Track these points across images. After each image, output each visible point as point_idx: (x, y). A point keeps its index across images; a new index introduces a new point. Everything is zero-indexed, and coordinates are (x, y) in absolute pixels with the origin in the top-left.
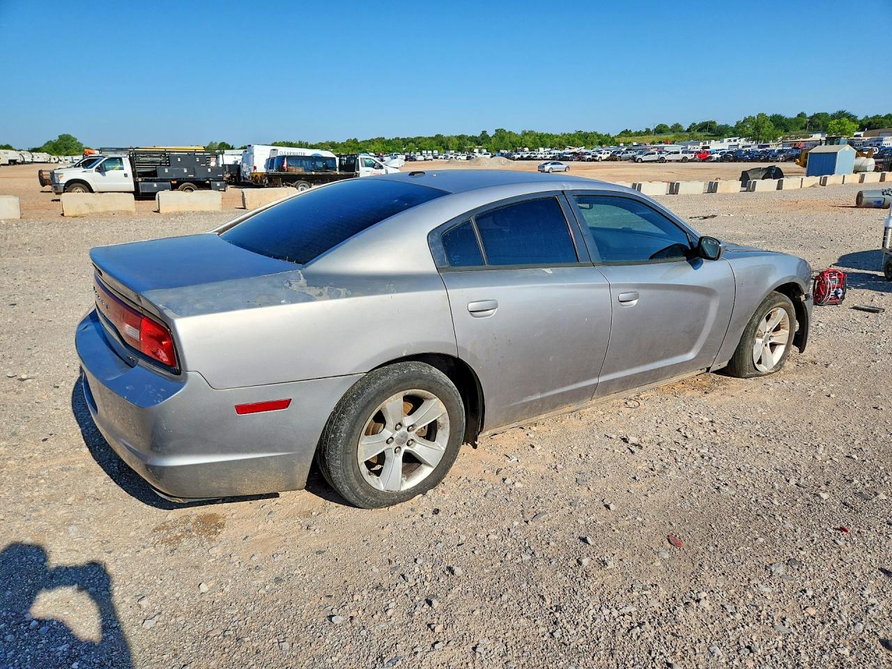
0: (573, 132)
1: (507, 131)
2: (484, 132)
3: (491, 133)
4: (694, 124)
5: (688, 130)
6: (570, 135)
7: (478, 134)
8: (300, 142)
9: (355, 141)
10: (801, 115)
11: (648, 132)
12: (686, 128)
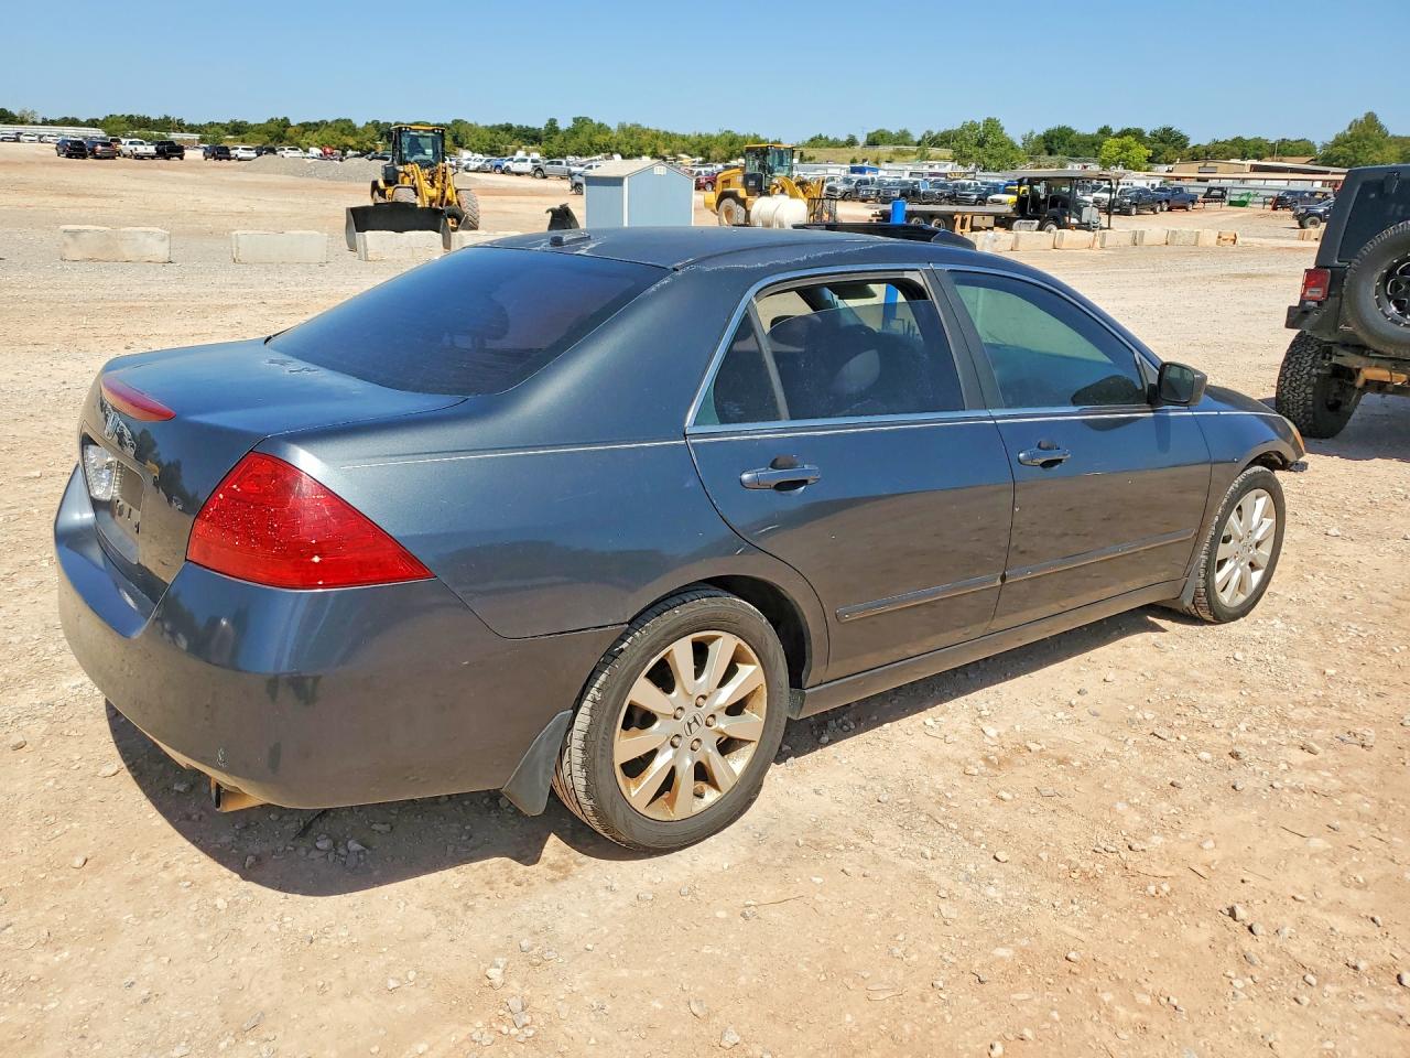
0: (715, 133)
1: (596, 122)
2: (552, 122)
3: (564, 124)
4: (929, 133)
5: (919, 144)
6: (709, 138)
7: (540, 124)
8: (167, 118)
9: (285, 123)
10: (1105, 132)
11: (852, 142)
12: (917, 138)
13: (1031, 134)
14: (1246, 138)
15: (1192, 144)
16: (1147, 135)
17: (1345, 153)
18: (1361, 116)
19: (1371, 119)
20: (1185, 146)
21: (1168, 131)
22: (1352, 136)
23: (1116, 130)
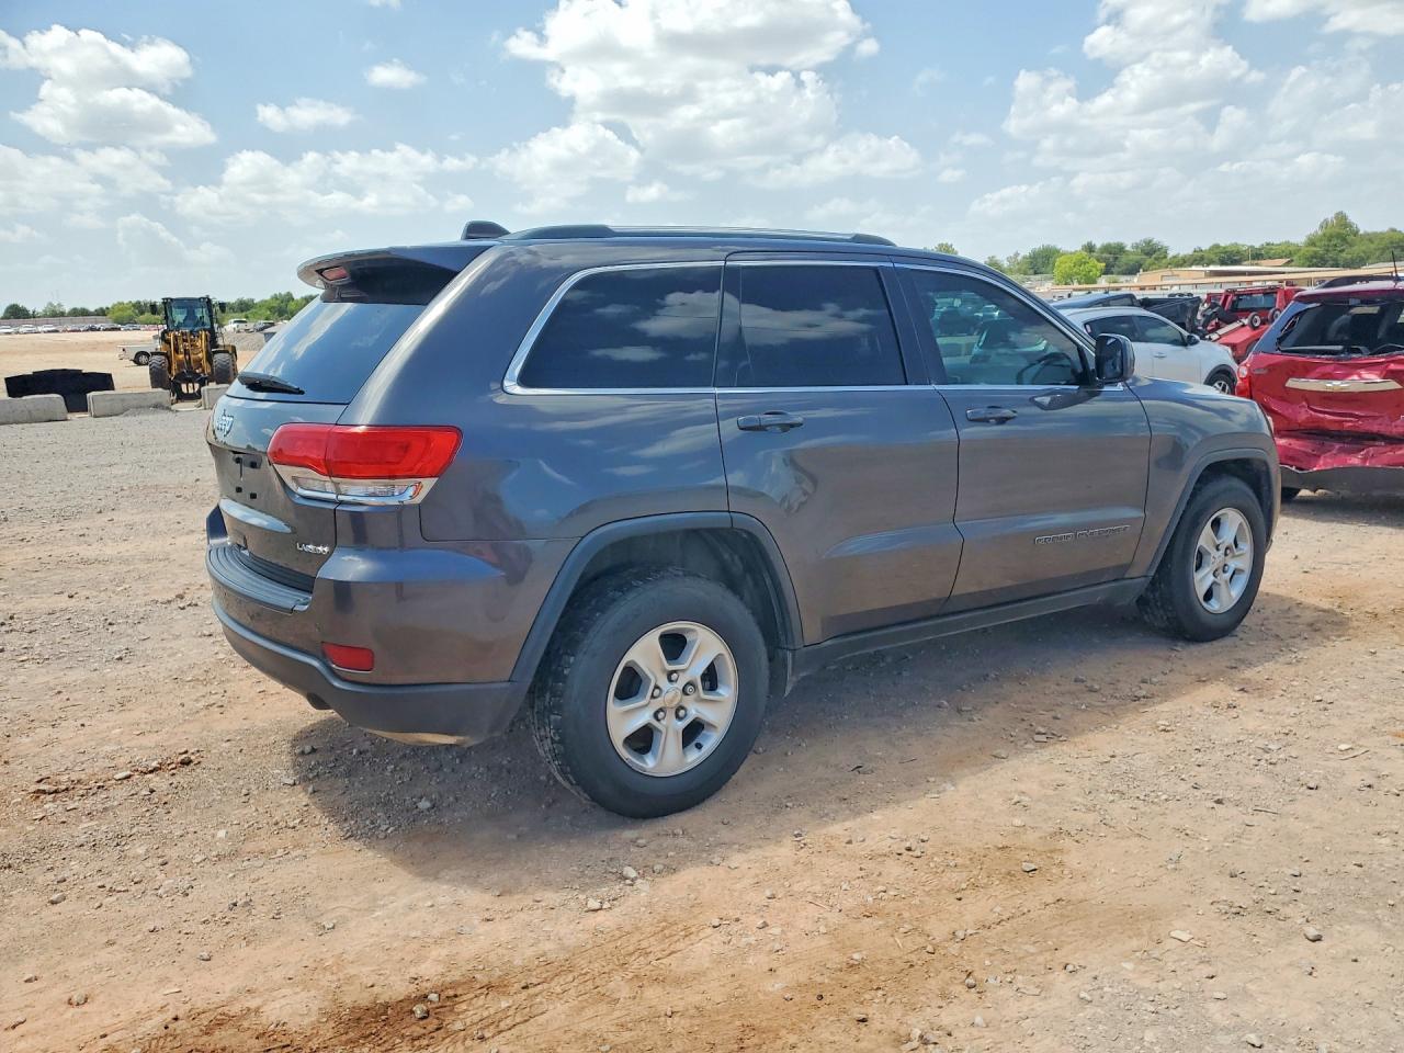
13: (1017, 254)
14: (1222, 245)
15: (1171, 254)
16: (1128, 248)
17: (1315, 253)
18: (1330, 216)
19: (1341, 219)
20: (1165, 257)
21: (1149, 243)
22: (1324, 235)
23: (1098, 246)
